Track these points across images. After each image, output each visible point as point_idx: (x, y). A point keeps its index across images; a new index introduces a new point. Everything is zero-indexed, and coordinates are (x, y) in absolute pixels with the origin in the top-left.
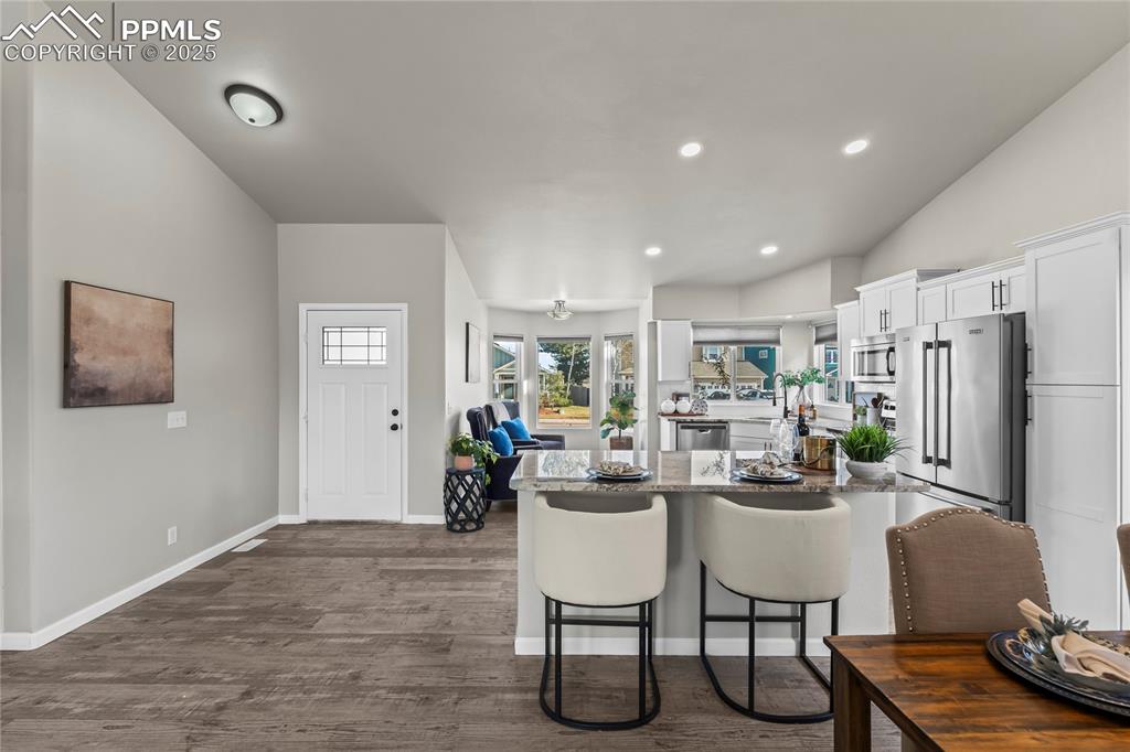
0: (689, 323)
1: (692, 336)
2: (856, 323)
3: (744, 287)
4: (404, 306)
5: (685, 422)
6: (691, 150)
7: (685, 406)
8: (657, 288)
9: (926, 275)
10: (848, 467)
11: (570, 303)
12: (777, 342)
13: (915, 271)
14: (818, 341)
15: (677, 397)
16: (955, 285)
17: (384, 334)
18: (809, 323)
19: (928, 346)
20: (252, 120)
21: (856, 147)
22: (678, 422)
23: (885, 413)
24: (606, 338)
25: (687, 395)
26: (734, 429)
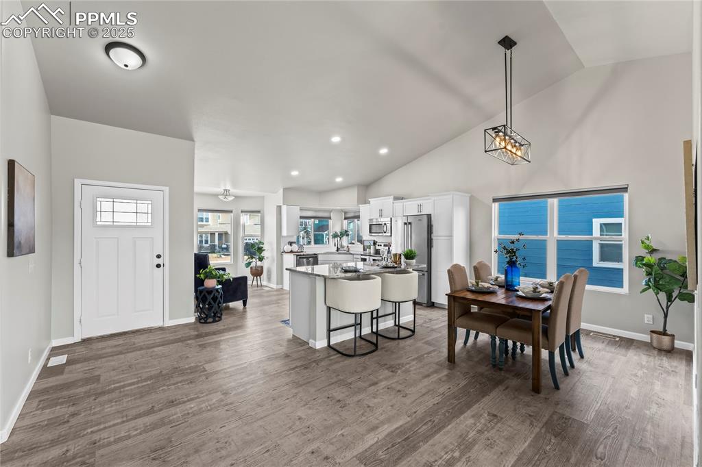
0: (298, 208)
1: (299, 214)
2: (368, 212)
3: (322, 193)
4: (166, 189)
5: (301, 255)
6: (336, 139)
7: (295, 248)
8: (285, 189)
9: (396, 198)
10: (406, 262)
11: (232, 191)
12: (330, 218)
13: (392, 197)
14: (345, 219)
15: (291, 244)
16: (407, 203)
17: (150, 206)
18: (342, 210)
19: (405, 224)
20: (126, 66)
21: (384, 151)
22: (297, 256)
23: (378, 248)
24: (242, 212)
25: (295, 243)
26: (320, 258)
